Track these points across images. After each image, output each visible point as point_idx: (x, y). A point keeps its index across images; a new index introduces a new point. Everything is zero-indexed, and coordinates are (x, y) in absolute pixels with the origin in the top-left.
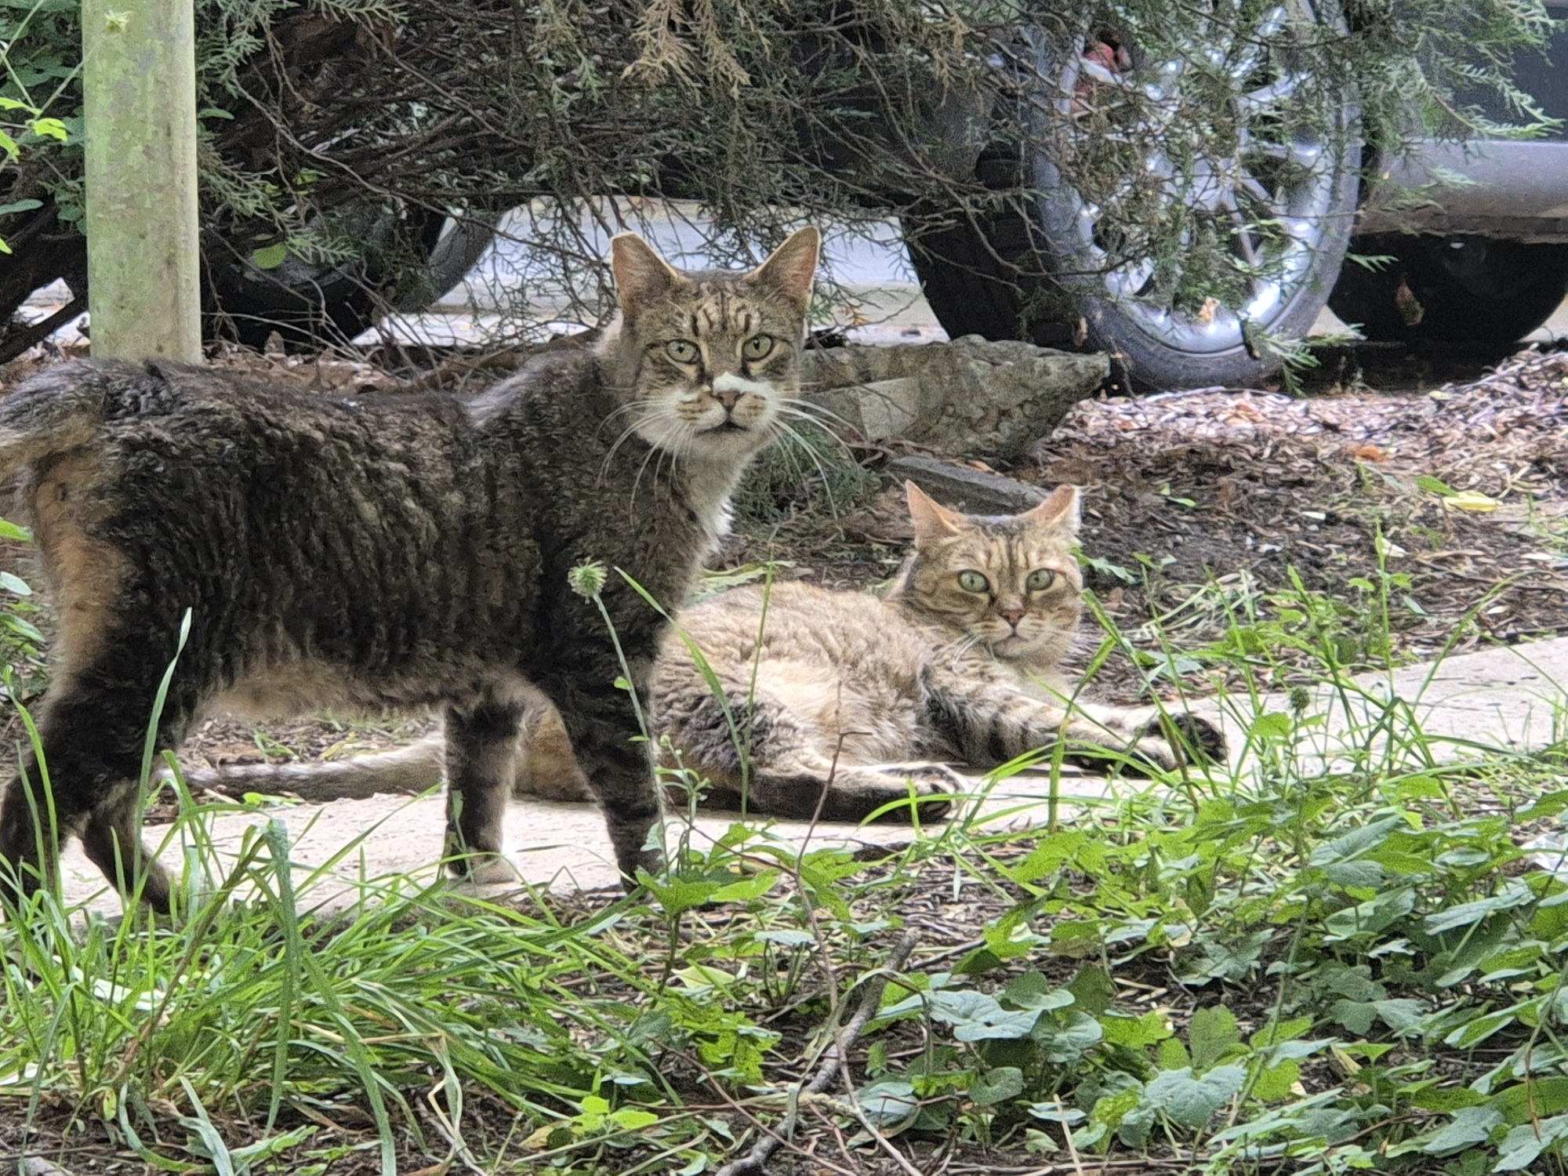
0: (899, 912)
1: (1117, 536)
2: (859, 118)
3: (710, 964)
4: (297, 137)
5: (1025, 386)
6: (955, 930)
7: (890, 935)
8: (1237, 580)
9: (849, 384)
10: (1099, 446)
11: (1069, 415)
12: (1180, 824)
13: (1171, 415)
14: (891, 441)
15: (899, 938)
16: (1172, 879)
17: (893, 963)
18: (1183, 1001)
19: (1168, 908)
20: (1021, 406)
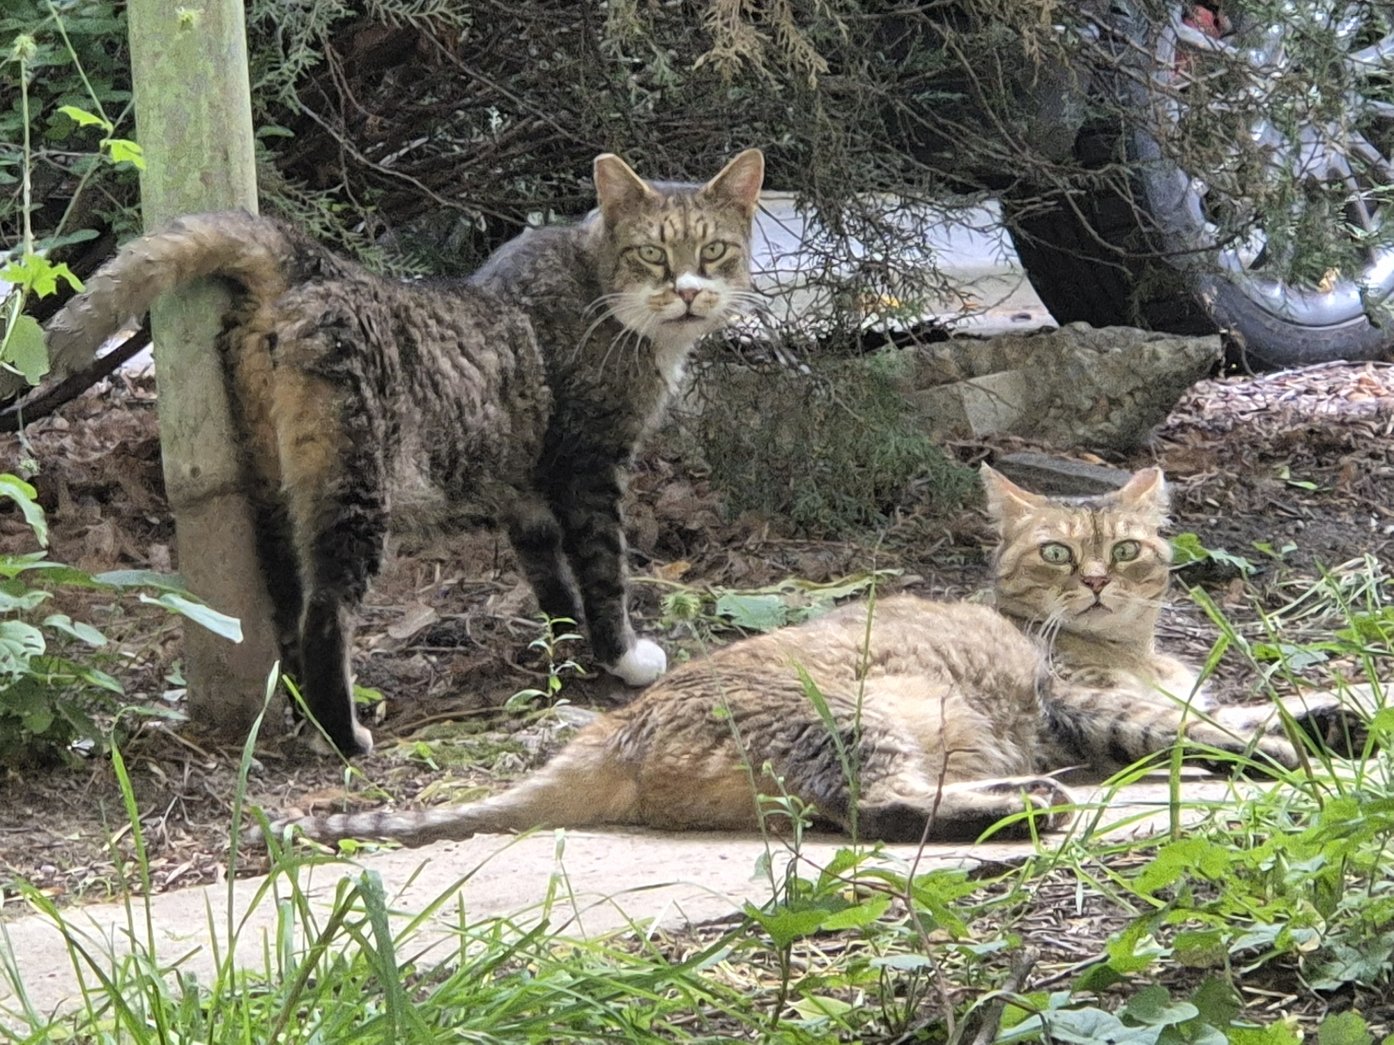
0: (1020, 930)
1: (1236, 524)
2: (950, 101)
3: (828, 993)
4: (362, 151)
5: (1133, 372)
6: (1079, 945)
7: (1011, 955)
8: (1362, 565)
9: (951, 381)
10: (1216, 430)
11: (1184, 399)
12: (1306, 823)
13: (1291, 393)
14: (997, 437)
15: (1018, 956)
16: (1298, 881)
17: (1013, 983)
18: (1315, 1007)
19: (1296, 912)
20: (1131, 394)
